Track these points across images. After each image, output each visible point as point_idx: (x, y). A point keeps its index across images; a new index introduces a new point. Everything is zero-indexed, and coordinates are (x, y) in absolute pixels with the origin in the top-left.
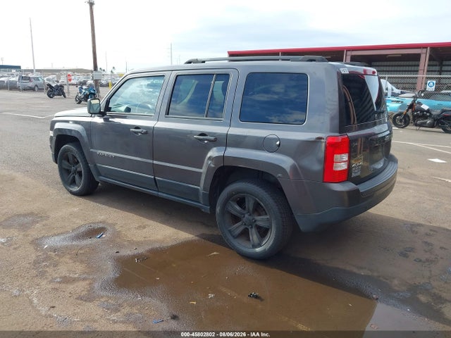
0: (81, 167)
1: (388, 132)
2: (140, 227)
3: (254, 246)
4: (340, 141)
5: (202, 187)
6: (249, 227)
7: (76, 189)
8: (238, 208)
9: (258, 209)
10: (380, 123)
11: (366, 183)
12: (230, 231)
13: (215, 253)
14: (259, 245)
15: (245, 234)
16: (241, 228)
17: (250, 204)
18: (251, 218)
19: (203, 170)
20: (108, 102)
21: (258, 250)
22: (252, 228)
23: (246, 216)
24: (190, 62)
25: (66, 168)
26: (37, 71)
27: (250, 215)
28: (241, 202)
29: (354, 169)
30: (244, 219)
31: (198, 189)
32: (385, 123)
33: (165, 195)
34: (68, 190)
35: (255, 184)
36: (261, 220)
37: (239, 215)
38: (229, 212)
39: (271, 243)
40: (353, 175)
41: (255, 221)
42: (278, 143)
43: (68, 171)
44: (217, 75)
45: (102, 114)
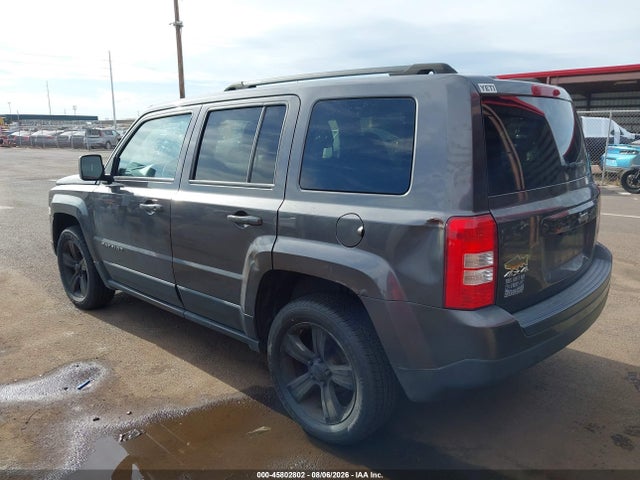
0: (84, 265)
1: (591, 204)
2: (157, 368)
3: (329, 421)
4: (475, 226)
5: (242, 305)
6: (321, 384)
7: (80, 299)
8: (301, 346)
9: (333, 352)
10: (574, 187)
11: (535, 306)
12: (289, 388)
13: (262, 429)
14: (338, 420)
15: (314, 395)
16: (308, 386)
17: (319, 343)
18: (322, 366)
19: (244, 276)
20: (117, 161)
21: (335, 428)
22: (325, 385)
23: (316, 363)
24: (232, 89)
25: (69, 264)
26: (118, 122)
27: (321, 362)
28: (306, 337)
29: (508, 281)
30: (312, 369)
31: (237, 310)
32: (585, 186)
33: (193, 316)
34: (72, 300)
35: (326, 306)
36: (339, 373)
37: (303, 360)
38: (287, 355)
39: (355, 420)
40: (508, 293)
41: (331, 374)
42: (361, 229)
43: (72, 271)
44: (267, 106)
45: (108, 180)
